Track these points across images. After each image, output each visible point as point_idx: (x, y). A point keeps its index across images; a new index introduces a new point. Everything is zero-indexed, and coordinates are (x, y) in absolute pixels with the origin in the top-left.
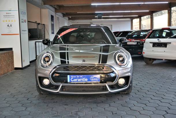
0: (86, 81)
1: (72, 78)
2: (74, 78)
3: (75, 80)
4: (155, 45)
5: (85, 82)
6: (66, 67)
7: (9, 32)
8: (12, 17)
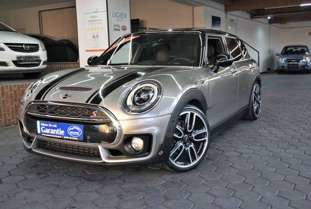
0: (61, 135)
1: (42, 126)
2: (46, 127)
3: (47, 131)
5: (60, 137)
6: (41, 105)
8: (98, 22)
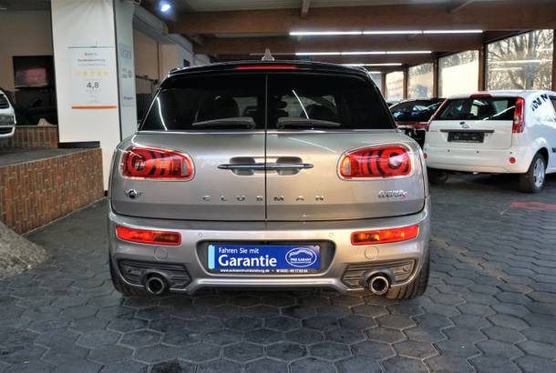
4: (453, 136)
7: (92, 102)
